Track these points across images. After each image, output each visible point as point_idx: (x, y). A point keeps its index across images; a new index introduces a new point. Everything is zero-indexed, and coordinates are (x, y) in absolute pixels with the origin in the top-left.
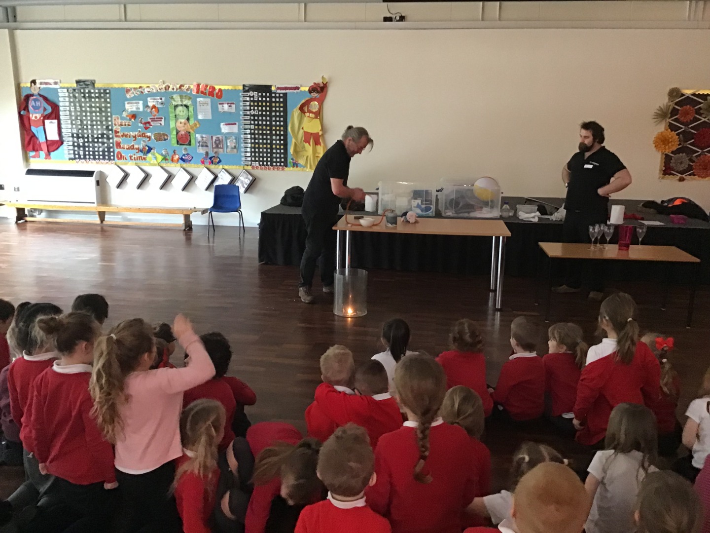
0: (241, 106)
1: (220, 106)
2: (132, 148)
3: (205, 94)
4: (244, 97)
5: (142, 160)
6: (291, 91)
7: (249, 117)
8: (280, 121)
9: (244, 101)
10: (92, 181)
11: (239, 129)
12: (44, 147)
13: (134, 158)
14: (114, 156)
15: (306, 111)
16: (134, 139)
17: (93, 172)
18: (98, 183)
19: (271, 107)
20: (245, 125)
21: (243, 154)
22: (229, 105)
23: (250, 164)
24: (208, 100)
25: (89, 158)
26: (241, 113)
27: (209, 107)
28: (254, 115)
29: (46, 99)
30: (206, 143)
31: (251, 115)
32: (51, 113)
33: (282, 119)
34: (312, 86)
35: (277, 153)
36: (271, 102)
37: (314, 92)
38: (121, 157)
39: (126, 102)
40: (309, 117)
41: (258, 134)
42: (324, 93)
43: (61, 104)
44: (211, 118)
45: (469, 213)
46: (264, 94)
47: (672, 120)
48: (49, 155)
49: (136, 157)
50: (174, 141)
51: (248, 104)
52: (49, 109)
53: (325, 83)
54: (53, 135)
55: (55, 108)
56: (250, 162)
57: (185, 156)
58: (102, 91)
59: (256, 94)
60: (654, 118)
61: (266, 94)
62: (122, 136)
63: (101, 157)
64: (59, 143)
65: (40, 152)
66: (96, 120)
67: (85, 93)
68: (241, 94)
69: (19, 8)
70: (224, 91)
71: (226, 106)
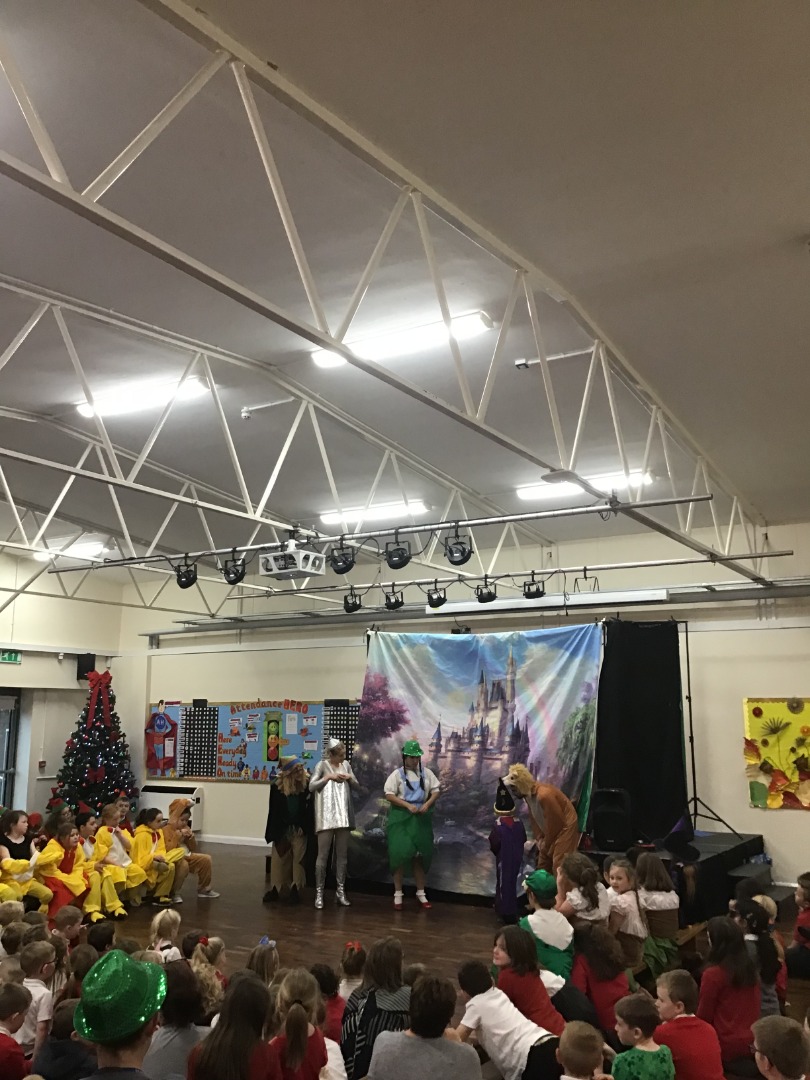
0: (323, 720)
1: (305, 721)
2: (230, 764)
3: (293, 709)
4: (325, 711)
5: (237, 776)
7: (328, 731)
9: (325, 715)
12: (161, 764)
13: (231, 774)
14: (215, 772)
16: (233, 755)
17: (194, 789)
19: (348, 720)
22: (312, 718)
24: (295, 716)
25: (195, 775)
26: (322, 727)
27: (296, 722)
29: (168, 719)
31: (330, 729)
32: (170, 732)
36: (347, 716)
38: (221, 773)
39: (230, 720)
43: (178, 723)
44: (296, 733)
46: (342, 708)
50: (265, 757)
51: (328, 718)
52: (170, 728)
54: (169, 753)
55: (174, 725)
57: (272, 774)
58: (212, 709)
59: (335, 708)
62: (224, 752)
63: (205, 774)
64: (174, 760)
65: (158, 769)
66: (205, 737)
67: (199, 711)
68: (323, 708)
69: (161, 637)
70: (309, 706)
71: (310, 720)
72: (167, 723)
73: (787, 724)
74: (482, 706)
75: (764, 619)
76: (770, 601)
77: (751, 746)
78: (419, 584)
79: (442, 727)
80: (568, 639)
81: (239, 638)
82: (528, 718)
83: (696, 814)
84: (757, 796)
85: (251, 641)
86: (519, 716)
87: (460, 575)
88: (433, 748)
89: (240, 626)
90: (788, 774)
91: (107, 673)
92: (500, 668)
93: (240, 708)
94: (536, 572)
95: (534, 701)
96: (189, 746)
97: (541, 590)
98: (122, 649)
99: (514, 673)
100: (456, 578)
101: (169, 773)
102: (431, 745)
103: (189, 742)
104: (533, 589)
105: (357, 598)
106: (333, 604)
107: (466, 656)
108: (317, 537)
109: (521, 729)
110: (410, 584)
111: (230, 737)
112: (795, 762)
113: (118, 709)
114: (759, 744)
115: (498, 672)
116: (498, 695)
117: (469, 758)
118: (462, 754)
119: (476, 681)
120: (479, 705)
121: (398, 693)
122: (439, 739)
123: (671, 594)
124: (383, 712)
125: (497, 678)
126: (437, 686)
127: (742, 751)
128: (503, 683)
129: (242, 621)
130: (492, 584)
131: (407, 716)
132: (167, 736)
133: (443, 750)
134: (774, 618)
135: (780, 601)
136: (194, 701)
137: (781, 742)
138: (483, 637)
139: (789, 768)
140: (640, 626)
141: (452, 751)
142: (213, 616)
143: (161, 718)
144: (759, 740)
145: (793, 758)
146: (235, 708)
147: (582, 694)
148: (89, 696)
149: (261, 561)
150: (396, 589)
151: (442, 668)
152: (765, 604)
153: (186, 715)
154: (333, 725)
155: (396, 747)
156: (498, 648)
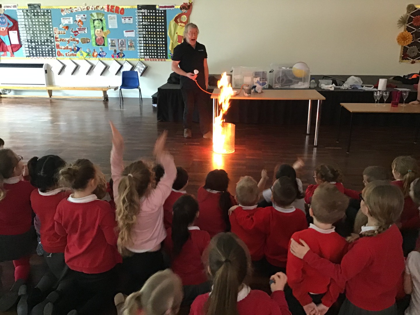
0: (137, 19)
1: (123, 20)
2: (67, 48)
3: (113, 12)
4: (138, 13)
5: (74, 56)
6: (169, 9)
7: (142, 26)
8: (162, 29)
9: (138, 16)
10: (42, 70)
11: (136, 34)
12: (10, 49)
13: (69, 55)
14: (55, 54)
15: (179, 22)
16: (68, 42)
17: (43, 64)
18: (46, 71)
19: (156, 19)
20: (139, 31)
21: (139, 51)
22: (129, 18)
23: (143, 57)
24: (115, 16)
25: (40, 56)
26: (137, 24)
27: (116, 20)
28: (145, 25)
29: (9, 17)
30: (114, 44)
31: (143, 25)
32: (13, 26)
33: (163, 27)
34: (183, 5)
35: (160, 50)
36: (156, 16)
37: (184, 9)
38: (60, 54)
39: (62, 18)
40: (181, 25)
41: (149, 37)
42: (190, 9)
43: (19, 20)
44: (117, 27)
45: (289, 85)
46: (151, 11)
47: (409, 25)
48: (13, 54)
49: (70, 54)
50: (94, 43)
51: (141, 17)
52: (11, 24)
53: (191, 3)
54: (15, 41)
55: (15, 23)
56: (143, 56)
57: (101, 53)
58: (46, 11)
59: (146, 11)
60: (398, 24)
61: (153, 11)
62: (60, 41)
63: (47, 55)
64: (20, 46)
65: (7, 52)
66: (43, 31)
67: (34, 12)
68: (136, 11)
70: (125, 11)
71: (127, 19)
96: (31, 36)
101: (17, 54)
111: (64, 30)
136: (29, 4)
153: (24, 15)
154: (145, 22)
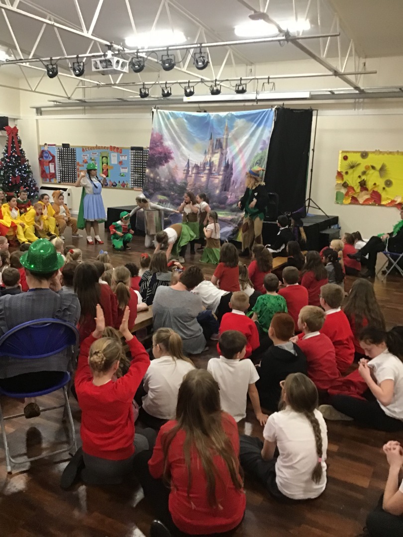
0: (130, 157)
3: (115, 151)
4: (131, 153)
12: (49, 176)
17: (67, 189)
18: (69, 195)
19: (143, 158)
20: (131, 167)
21: (130, 182)
22: (125, 156)
24: (116, 154)
25: (66, 182)
26: (130, 161)
27: (116, 158)
29: (50, 153)
31: (134, 162)
32: (52, 160)
43: (55, 156)
44: (117, 163)
46: (140, 152)
48: (51, 180)
51: (133, 156)
52: (51, 158)
54: (52, 171)
56: (133, 186)
58: (73, 149)
59: (136, 151)
64: (55, 174)
65: (47, 178)
66: (70, 164)
67: (66, 150)
68: (130, 151)
69: (43, 109)
70: (123, 150)
71: (123, 157)
72: (50, 156)
73: (359, 164)
74: (211, 151)
75: (356, 110)
76: (361, 100)
77: (340, 174)
78: (180, 83)
79: (190, 162)
80: (256, 117)
81: (84, 111)
82: (234, 158)
83: (309, 206)
84: (339, 198)
85: (91, 113)
86: (229, 157)
87: (202, 79)
88: (185, 172)
89: (84, 105)
90: (355, 188)
91: (15, 128)
92: (220, 131)
93: (87, 149)
94: (243, 78)
95: (237, 149)
96: (62, 167)
97: (245, 89)
98: (22, 115)
99: (228, 135)
100: (200, 80)
101: (53, 180)
102: (184, 170)
103: (62, 165)
104: (240, 88)
105: (147, 90)
106: (133, 94)
107: (203, 125)
108: (124, 50)
109: (229, 163)
110: (175, 83)
111: (83, 164)
112: (359, 183)
113: (23, 146)
114: (344, 174)
115: (219, 134)
116: (219, 146)
117: (203, 177)
118: (199, 175)
119: (208, 138)
120: (209, 151)
121: (168, 143)
122: (189, 167)
123: (312, 95)
124: (160, 153)
125: (218, 137)
126: (188, 140)
127: (335, 177)
128: (222, 140)
129: (85, 102)
130: (218, 85)
131: (173, 155)
132: (50, 162)
133: (190, 173)
134: (361, 110)
135: (366, 100)
136: (63, 144)
137: (354, 173)
138: (213, 115)
139: (356, 185)
140: (294, 111)
141: (195, 173)
142: (69, 98)
143: (46, 153)
144: (344, 172)
145: (359, 180)
146: (84, 149)
147: (260, 146)
148: (7, 139)
149: (93, 63)
150: (168, 86)
151: (191, 131)
152: (358, 102)
153: (59, 152)
154: (135, 160)
155: (167, 170)
156: (220, 121)
